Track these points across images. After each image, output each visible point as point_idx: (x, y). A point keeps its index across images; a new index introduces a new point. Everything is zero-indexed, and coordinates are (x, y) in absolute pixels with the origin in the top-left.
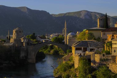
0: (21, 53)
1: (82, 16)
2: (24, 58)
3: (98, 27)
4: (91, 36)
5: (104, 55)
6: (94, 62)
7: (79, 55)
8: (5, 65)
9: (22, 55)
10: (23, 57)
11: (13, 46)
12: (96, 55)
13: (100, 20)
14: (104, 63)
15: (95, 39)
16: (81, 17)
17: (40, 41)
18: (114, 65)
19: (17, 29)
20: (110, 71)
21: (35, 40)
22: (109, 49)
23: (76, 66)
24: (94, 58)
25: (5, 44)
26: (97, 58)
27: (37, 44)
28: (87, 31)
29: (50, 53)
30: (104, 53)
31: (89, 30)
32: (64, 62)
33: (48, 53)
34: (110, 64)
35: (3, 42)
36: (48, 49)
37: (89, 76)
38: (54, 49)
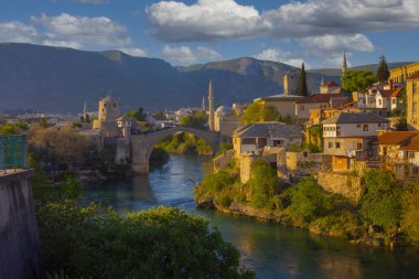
0: (118, 150)
1: (242, 70)
2: (125, 163)
4: (271, 113)
5: (306, 155)
6: (285, 169)
7: (250, 154)
9: (121, 155)
10: (122, 160)
11: (101, 137)
12: (288, 154)
14: (307, 171)
15: (281, 120)
16: (240, 71)
17: (153, 125)
18: (328, 176)
19: (107, 99)
20: (321, 188)
21: (143, 123)
22: (316, 140)
23: (245, 178)
24: (285, 161)
25: (81, 133)
26: (291, 160)
27: (148, 132)
28: (263, 103)
29: (178, 151)
30: (306, 150)
32: (216, 171)
33: (173, 150)
34: (321, 174)
35: (77, 128)
36: (174, 142)
37: (276, 199)
38: (187, 142)
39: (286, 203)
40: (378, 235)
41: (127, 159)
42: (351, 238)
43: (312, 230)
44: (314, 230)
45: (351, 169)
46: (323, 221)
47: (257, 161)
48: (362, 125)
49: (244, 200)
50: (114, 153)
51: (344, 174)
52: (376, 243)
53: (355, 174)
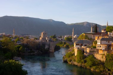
0: (46, 46)
2: (48, 49)
3: (91, 32)
4: (86, 37)
5: (92, 49)
6: (86, 53)
7: (78, 48)
8: (36, 52)
9: (46, 47)
10: (47, 48)
11: (41, 42)
12: (87, 48)
13: (93, 28)
14: (92, 53)
15: (88, 39)
16: (84, 25)
17: (58, 39)
18: (97, 55)
20: (95, 58)
21: (55, 39)
22: (96, 45)
23: (76, 54)
24: (86, 50)
25: (36, 41)
26: (88, 50)
27: (56, 41)
28: (84, 34)
29: (64, 47)
31: (85, 34)
32: (69, 52)
34: (95, 54)
35: (36, 39)
36: (63, 44)
37: (83, 61)
38: (66, 44)
39: (85, 62)
40: (109, 72)
41: (48, 48)
42: (101, 72)
43: (91, 69)
44: (92, 69)
45: (103, 53)
46: (94, 67)
47: (79, 50)
48: (108, 41)
49: (75, 61)
50: (45, 46)
51: (101, 54)
52: (108, 74)
53: (104, 54)
